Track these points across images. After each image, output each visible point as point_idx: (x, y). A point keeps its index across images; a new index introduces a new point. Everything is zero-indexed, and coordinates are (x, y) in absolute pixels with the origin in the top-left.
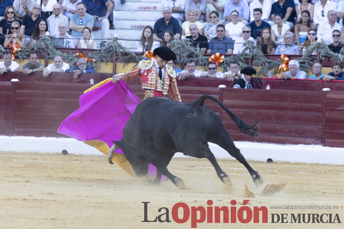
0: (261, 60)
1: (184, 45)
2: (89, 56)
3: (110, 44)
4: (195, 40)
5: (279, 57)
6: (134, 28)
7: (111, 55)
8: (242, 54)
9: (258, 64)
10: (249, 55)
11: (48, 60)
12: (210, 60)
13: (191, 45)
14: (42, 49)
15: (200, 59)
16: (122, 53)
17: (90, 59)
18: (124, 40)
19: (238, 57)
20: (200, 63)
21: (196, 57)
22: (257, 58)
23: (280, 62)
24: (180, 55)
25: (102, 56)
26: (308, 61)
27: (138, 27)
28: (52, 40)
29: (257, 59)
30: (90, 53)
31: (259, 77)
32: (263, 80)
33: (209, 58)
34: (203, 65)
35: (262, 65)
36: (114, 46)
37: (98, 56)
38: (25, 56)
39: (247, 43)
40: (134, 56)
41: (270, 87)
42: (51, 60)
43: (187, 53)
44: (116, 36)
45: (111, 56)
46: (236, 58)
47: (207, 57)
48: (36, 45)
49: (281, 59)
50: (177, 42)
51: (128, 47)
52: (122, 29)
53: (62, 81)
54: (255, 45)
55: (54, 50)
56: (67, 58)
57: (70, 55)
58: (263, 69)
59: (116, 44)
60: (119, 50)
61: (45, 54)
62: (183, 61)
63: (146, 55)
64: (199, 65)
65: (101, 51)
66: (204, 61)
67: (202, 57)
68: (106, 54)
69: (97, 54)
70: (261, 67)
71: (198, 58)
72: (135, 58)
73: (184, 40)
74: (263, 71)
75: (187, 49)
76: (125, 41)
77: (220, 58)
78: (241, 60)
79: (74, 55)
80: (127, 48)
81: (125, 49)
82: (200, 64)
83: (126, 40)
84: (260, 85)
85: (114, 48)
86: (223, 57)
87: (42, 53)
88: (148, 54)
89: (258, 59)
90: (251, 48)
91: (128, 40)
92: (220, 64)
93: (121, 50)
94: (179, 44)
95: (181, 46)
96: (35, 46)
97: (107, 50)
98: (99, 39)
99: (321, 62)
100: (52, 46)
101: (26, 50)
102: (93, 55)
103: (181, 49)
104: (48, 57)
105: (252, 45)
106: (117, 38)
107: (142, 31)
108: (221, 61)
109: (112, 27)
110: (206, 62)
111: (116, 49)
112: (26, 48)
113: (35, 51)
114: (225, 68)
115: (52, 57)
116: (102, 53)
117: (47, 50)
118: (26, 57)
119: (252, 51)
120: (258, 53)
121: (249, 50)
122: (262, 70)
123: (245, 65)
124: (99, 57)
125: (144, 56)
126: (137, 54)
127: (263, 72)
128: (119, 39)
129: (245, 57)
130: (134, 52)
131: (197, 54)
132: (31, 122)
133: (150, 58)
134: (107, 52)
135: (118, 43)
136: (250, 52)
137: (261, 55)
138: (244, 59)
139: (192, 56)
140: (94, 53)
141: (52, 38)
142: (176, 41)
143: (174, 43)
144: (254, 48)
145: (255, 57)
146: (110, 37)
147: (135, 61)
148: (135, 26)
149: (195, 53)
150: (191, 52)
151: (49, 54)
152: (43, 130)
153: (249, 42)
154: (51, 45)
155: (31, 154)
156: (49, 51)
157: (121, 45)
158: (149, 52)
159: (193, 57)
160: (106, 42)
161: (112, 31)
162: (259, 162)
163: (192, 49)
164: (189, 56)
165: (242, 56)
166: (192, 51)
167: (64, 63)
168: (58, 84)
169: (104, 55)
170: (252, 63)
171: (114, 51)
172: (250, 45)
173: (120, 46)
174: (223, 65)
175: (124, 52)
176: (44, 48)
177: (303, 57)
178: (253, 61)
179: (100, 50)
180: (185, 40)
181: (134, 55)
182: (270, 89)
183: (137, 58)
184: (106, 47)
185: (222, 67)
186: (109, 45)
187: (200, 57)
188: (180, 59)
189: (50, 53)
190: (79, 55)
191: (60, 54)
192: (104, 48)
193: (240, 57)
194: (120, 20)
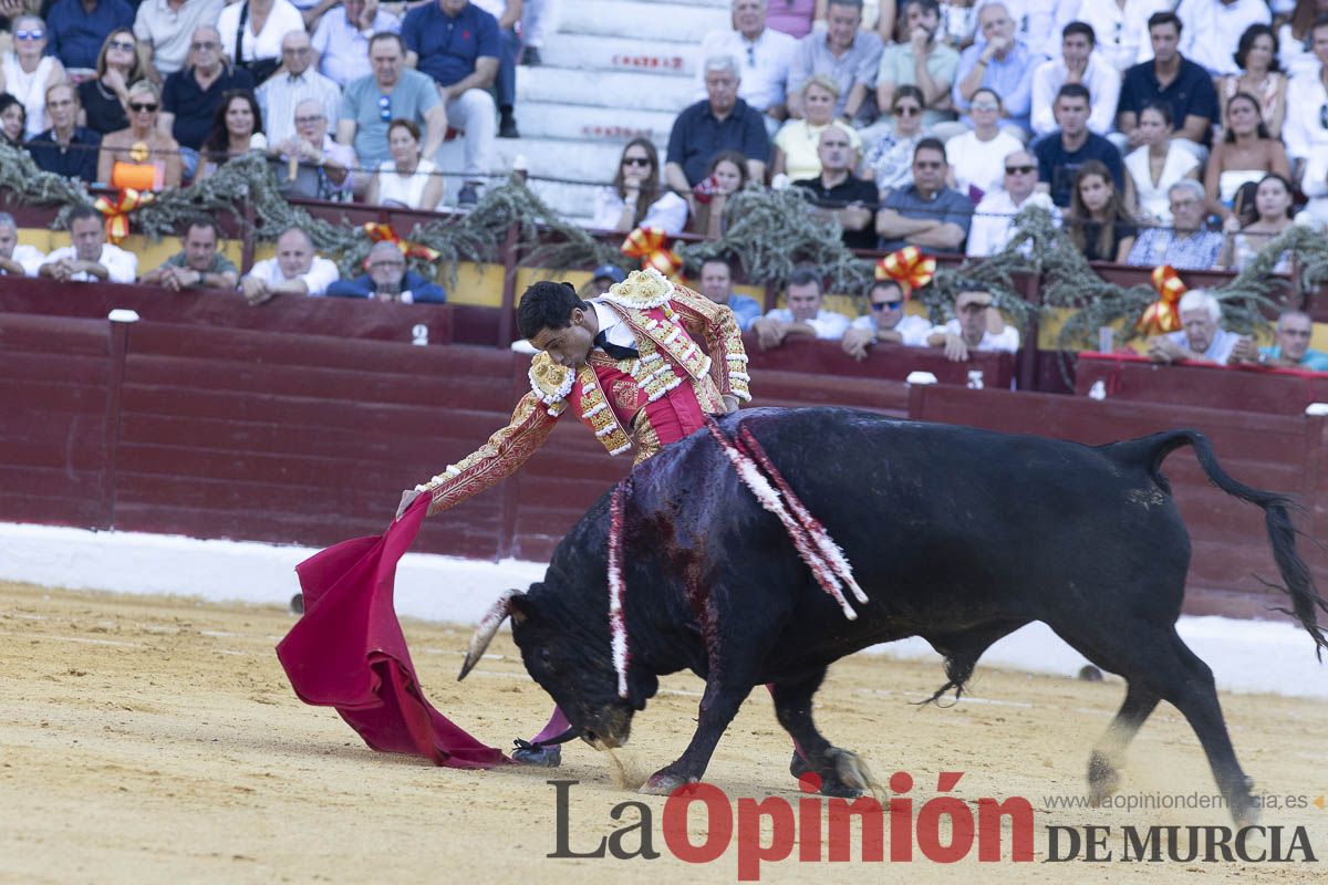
0: (1074, 284)
1: (780, 212)
2: (414, 238)
3: (499, 193)
5: (1145, 276)
6: (593, 136)
7: (498, 235)
8: (1004, 256)
9: (1063, 299)
10: (1032, 263)
11: (257, 245)
12: (880, 274)
14: (235, 202)
15: (841, 270)
16: (541, 230)
17: (417, 249)
18: (552, 180)
19: (988, 268)
20: (842, 283)
21: (827, 261)
22: (1059, 277)
23: (1148, 293)
24: (765, 248)
25: (464, 237)
26: (1255, 295)
27: (608, 132)
28: (274, 169)
29: (1060, 281)
30: (418, 227)
31: (1067, 348)
32: (1080, 361)
33: (875, 266)
34: (850, 291)
35: (1077, 303)
36: (512, 203)
37: (449, 239)
38: (168, 223)
39: (1024, 217)
40: (587, 246)
41: (1107, 388)
42: (266, 244)
43: (793, 244)
44: (520, 163)
45: (499, 242)
46: (981, 271)
47: (867, 263)
48: (210, 182)
49: (1153, 284)
50: (756, 199)
51: (566, 207)
52: (547, 138)
53: (308, 326)
54: (1057, 224)
55: (282, 207)
56: (327, 240)
57: (342, 227)
58: (1081, 318)
59: (520, 194)
60: (532, 220)
61: (247, 222)
62: (777, 272)
63: (635, 244)
64: (835, 293)
65: (462, 220)
66: (856, 279)
67: (848, 260)
68: (478, 234)
69: (445, 232)
70: (1073, 312)
71: (832, 265)
72: (590, 254)
73: (782, 194)
74: (1081, 325)
75: (795, 227)
76: (555, 186)
77: (920, 268)
78: (1000, 280)
79: (357, 230)
80: (563, 215)
81: (555, 216)
82: (841, 289)
83: (561, 181)
84: (1068, 381)
85: (510, 208)
86: (930, 265)
87: (234, 216)
88: (640, 239)
89: (1066, 281)
90: (1039, 234)
91: (570, 182)
92: (919, 293)
93: (540, 220)
94: (763, 205)
95: (772, 215)
96: (208, 188)
97: (485, 214)
98: (453, 175)
99: (1307, 304)
100: (271, 192)
101: (174, 200)
102: (433, 234)
103: (772, 224)
104: (258, 231)
105: (1046, 226)
106: (524, 174)
108: (924, 280)
109: (507, 128)
110: (862, 280)
111: (520, 213)
112: (171, 195)
113: (205, 207)
114: (937, 306)
115: (271, 233)
116: (463, 226)
117: (252, 203)
118: (169, 229)
119: (1045, 246)
120: (1068, 256)
121: (1030, 241)
122: (1079, 321)
123: (1013, 299)
124: (452, 243)
125: (627, 245)
126: (602, 237)
127: (1082, 330)
128: (534, 178)
129: (1015, 268)
130: (588, 230)
131: (829, 248)
132: (178, 478)
133: (649, 254)
134: (484, 223)
135: (527, 193)
136: (1035, 249)
137: (1078, 266)
138: (1013, 275)
139: (813, 254)
140: (433, 226)
141: (275, 160)
142: (753, 194)
143: (744, 201)
144: (1050, 235)
145: (1053, 271)
146: (500, 167)
147: (590, 262)
148: (598, 131)
149: (822, 245)
150: (806, 241)
151: (259, 222)
152: (224, 512)
153: (1033, 212)
154: (269, 184)
155: (169, 602)
156: (260, 210)
157: (538, 198)
159: (814, 260)
160: (480, 184)
161: (507, 145)
162: (1047, 677)
163: (814, 227)
164: (804, 254)
165: (1002, 263)
166: (812, 235)
167: (317, 260)
168: (292, 337)
169: (471, 234)
170: (1042, 293)
171: (511, 223)
172: (1038, 223)
173: (537, 206)
174: (928, 295)
175: (548, 229)
176: (243, 197)
177: (1239, 279)
178: (1045, 287)
179: (458, 217)
180: (786, 193)
181: (589, 240)
182: (1108, 395)
183: (599, 251)
184: (480, 204)
185: (925, 304)
186: (492, 199)
187: (842, 262)
188: (764, 264)
189: (264, 216)
190: (376, 230)
191: (301, 223)
192: (474, 207)
193: (995, 269)
194: (539, 102)
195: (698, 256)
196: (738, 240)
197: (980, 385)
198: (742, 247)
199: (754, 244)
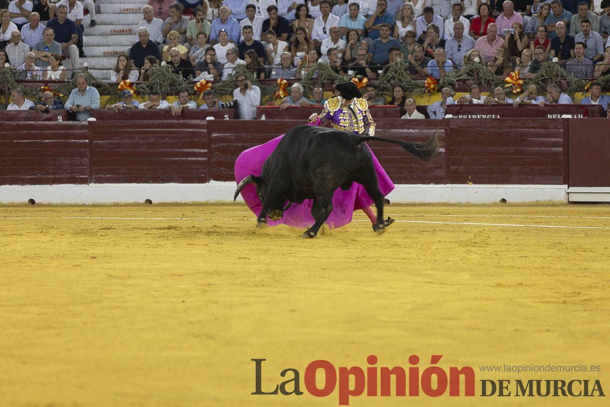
1: (164, 73)
2: (56, 90)
4: (178, 67)
5: (275, 82)
6: (106, 55)
12: (195, 88)
13: (173, 72)
14: (2, 84)
15: (184, 88)
17: (57, 94)
18: (96, 69)
19: (227, 84)
21: (179, 86)
23: (276, 87)
24: (160, 84)
26: (308, 85)
27: (111, 53)
30: (57, 86)
33: (193, 86)
41: (265, 117)
43: (169, 81)
44: (86, 65)
46: (225, 85)
47: (191, 85)
49: (277, 84)
51: (100, 77)
52: (93, 56)
53: (26, 119)
55: (15, 84)
56: (30, 93)
57: (35, 89)
61: (5, 90)
62: (165, 91)
63: (121, 86)
71: (181, 87)
72: (109, 90)
73: (164, 67)
75: (169, 76)
76: (97, 71)
77: (207, 86)
79: (39, 89)
81: (97, 80)
83: (99, 69)
86: (210, 84)
88: (124, 85)
91: (101, 69)
94: (160, 71)
95: (162, 74)
99: (323, 86)
100: (12, 80)
102: (61, 88)
106: (87, 68)
107: (117, 59)
109: (82, 55)
120: (251, 78)
124: (67, 90)
125: (119, 87)
126: (111, 85)
128: (90, 69)
130: (107, 83)
131: (180, 82)
135: (88, 73)
139: (175, 84)
140: (61, 85)
141: (12, 70)
143: (153, 70)
146: (80, 66)
147: (109, 92)
148: (108, 53)
149: (177, 81)
150: (172, 81)
152: (6, 177)
153: (239, 65)
154: (11, 78)
157: (92, 75)
158: (125, 83)
159: (175, 86)
163: (174, 76)
164: (171, 85)
165: (232, 82)
166: (174, 79)
168: (21, 123)
172: (241, 69)
173: (91, 77)
176: (4, 82)
182: (266, 119)
183: (111, 89)
187: (184, 86)
188: (161, 88)
189: (10, 87)
190: (44, 88)
194: (90, 46)
195: (140, 88)
196: (152, 82)
197: (228, 119)
198: (153, 84)
199: (157, 83)
